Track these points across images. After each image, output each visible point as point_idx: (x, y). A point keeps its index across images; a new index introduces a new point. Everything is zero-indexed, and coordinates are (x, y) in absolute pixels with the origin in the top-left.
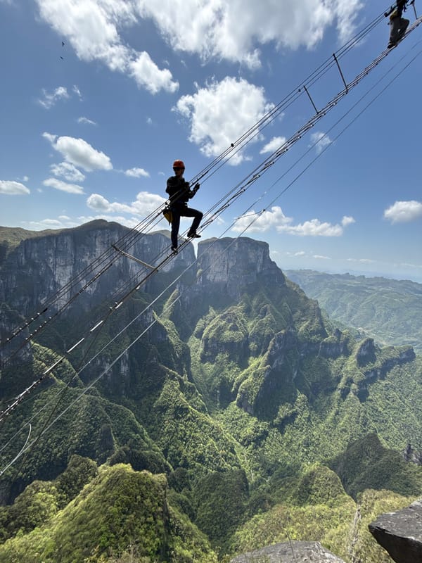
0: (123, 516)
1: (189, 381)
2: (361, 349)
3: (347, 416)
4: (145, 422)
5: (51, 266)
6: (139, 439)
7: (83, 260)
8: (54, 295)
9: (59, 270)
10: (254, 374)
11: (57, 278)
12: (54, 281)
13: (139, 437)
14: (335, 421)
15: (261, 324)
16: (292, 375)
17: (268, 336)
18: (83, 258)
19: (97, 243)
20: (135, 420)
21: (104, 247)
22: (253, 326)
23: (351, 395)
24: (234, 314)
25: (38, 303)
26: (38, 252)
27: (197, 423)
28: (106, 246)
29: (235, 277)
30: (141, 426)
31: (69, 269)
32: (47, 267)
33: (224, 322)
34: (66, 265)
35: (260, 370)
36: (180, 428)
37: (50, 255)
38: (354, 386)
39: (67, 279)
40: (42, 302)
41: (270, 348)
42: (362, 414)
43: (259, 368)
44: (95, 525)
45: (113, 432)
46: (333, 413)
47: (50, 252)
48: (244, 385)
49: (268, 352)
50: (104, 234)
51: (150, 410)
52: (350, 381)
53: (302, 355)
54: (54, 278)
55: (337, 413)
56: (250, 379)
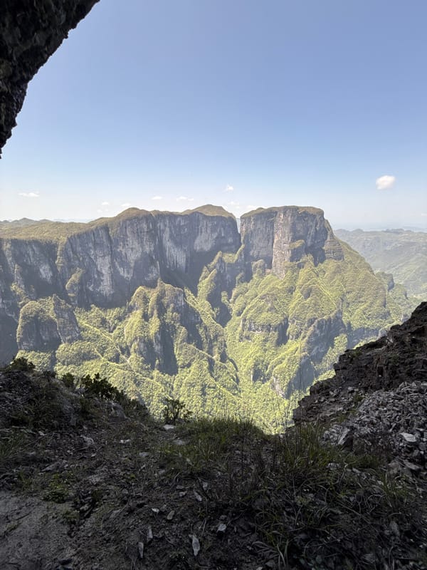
1: (220, 361)
5: (93, 257)
7: (118, 250)
8: (98, 282)
9: (100, 261)
10: (289, 360)
11: (99, 266)
12: (97, 270)
18: (118, 248)
19: (128, 233)
21: (134, 236)
22: (294, 308)
24: (273, 294)
25: (88, 290)
26: (81, 246)
28: (136, 235)
31: (108, 259)
32: (90, 258)
33: (262, 303)
34: (104, 256)
36: (207, 404)
37: (90, 248)
39: (107, 268)
40: (91, 289)
43: (296, 354)
47: (91, 245)
48: (277, 370)
50: (133, 225)
54: (97, 267)
56: (284, 364)
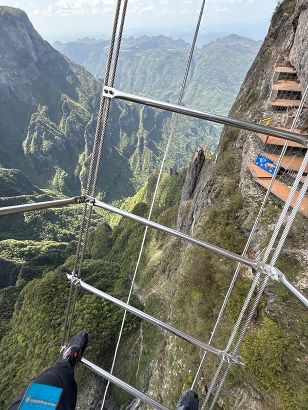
0: (50, 303)
2: (143, 114)
3: (145, 160)
4: (27, 236)
6: (31, 248)
10: (85, 164)
13: (30, 246)
14: (141, 166)
15: (70, 123)
16: (109, 152)
17: (80, 130)
20: (18, 242)
22: (64, 126)
23: (145, 147)
24: (39, 122)
27: (65, 214)
29: (14, 75)
30: (26, 241)
35: (87, 160)
38: (145, 142)
41: (86, 141)
42: (152, 156)
43: (86, 159)
44: (38, 318)
45: (8, 258)
46: (138, 163)
48: (82, 175)
49: (86, 144)
51: (24, 228)
52: (142, 140)
53: (110, 133)
55: (141, 161)
56: (84, 169)
